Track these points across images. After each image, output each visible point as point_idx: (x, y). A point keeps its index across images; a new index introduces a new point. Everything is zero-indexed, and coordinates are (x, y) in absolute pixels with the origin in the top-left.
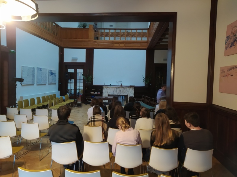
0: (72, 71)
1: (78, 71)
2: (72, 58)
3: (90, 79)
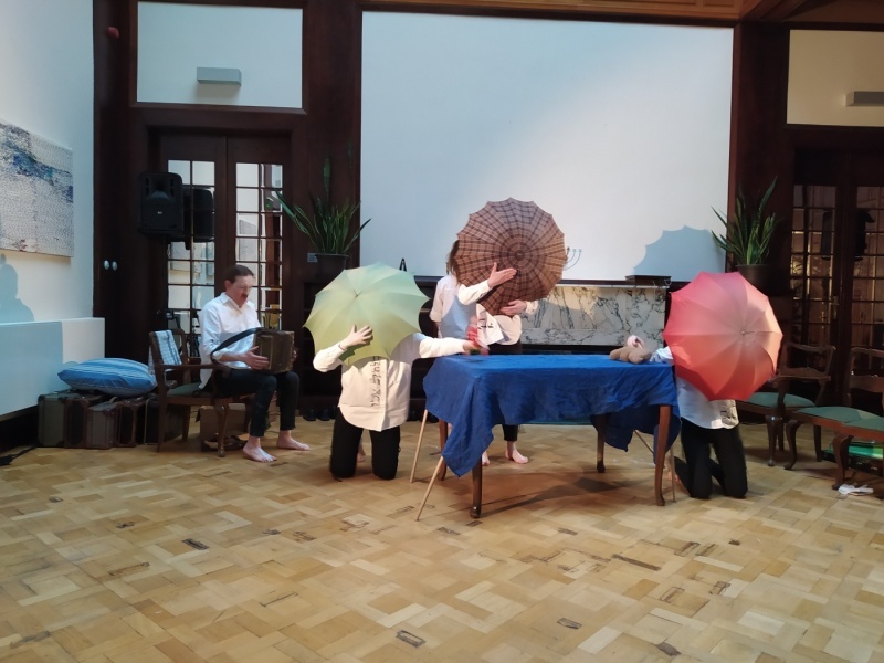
2: (200, 70)
3: (341, 227)
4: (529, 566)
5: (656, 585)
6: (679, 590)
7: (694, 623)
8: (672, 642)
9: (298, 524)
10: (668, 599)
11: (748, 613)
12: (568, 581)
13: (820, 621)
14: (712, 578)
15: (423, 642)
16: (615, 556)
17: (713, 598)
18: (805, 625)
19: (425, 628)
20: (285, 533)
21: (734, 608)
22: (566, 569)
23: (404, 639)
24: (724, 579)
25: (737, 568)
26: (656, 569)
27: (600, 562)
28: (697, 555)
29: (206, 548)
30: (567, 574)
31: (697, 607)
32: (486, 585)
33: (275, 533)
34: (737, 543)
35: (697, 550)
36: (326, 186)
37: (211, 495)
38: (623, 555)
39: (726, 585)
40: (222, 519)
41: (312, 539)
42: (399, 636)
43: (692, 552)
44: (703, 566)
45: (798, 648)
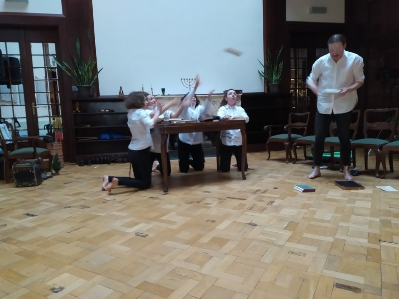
0: (13, 49)
1: (37, 48)
3: (88, 71)
4: (192, 205)
5: (245, 205)
6: (255, 205)
7: (263, 215)
8: (254, 222)
9: (82, 203)
10: (251, 209)
11: (283, 210)
12: (209, 208)
13: (311, 209)
14: (268, 200)
15: (147, 235)
16: (228, 198)
17: (269, 207)
18: (306, 211)
19: (148, 230)
20: (76, 207)
21: (278, 208)
22: (208, 204)
23: (139, 235)
24: (273, 200)
25: (278, 196)
26: (245, 200)
27: (221, 200)
28: (261, 193)
29: (36, 216)
30: (208, 206)
31: (263, 210)
32: (174, 213)
33: (70, 207)
34: (276, 188)
35: (260, 192)
36: (79, 52)
37: (35, 197)
38: (231, 197)
39: (273, 202)
40: (43, 205)
41: (89, 207)
42: (136, 234)
43: (259, 193)
44: (264, 196)
45: (303, 218)
